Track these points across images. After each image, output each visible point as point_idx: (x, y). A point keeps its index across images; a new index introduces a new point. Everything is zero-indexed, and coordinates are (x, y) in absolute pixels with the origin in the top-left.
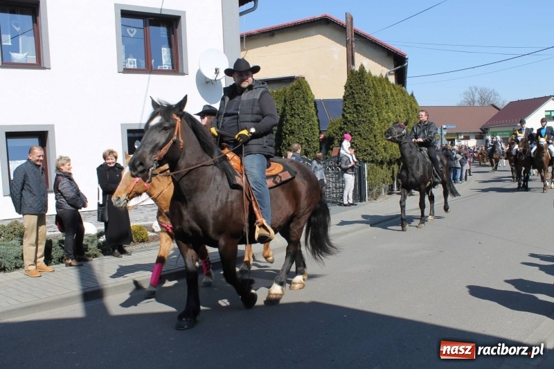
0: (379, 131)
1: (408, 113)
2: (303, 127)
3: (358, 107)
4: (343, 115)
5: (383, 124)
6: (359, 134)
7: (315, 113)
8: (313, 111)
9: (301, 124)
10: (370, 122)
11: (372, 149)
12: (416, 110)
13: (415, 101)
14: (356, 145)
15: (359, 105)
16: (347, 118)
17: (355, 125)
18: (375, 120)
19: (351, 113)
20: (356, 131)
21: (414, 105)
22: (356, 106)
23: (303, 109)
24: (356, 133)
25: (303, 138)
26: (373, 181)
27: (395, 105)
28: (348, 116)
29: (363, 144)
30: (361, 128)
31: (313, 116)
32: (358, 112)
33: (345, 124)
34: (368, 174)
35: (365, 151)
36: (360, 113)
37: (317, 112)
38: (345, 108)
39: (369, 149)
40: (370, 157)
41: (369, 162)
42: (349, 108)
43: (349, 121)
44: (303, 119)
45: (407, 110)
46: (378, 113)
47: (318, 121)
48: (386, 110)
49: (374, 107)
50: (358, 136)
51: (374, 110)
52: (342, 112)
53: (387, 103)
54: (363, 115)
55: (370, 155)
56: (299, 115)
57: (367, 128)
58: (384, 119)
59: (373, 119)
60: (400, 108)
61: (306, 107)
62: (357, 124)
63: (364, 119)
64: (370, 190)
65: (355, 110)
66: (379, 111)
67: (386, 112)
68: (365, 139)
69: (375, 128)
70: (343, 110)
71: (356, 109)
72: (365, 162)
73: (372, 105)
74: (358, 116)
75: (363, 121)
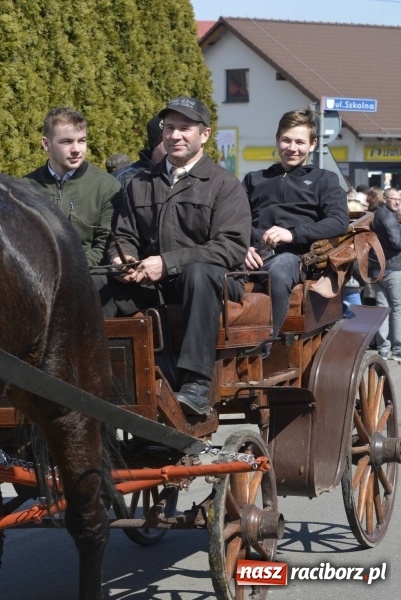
1: (123, 26)
12: (173, 15)
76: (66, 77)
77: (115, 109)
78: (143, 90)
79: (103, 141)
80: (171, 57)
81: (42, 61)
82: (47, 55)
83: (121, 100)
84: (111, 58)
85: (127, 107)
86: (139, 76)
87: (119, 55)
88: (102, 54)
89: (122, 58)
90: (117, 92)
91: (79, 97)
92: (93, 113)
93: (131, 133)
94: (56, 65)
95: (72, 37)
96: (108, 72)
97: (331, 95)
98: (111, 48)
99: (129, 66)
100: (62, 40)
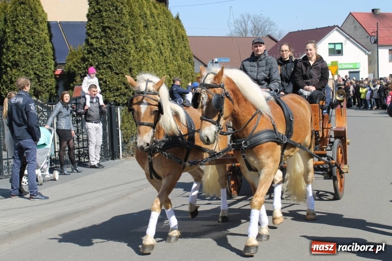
0: (136, 63)
1: (173, 41)
2: (32, 58)
3: (107, 30)
4: (87, 41)
5: (141, 54)
6: (110, 67)
7: (48, 38)
8: (45, 35)
9: (28, 53)
10: (124, 51)
11: (126, 88)
12: (183, 37)
13: (181, 26)
14: (105, 82)
15: (109, 28)
16: (92, 45)
17: (104, 55)
18: (131, 48)
19: (97, 38)
20: (104, 63)
21: (180, 30)
22: (104, 29)
23: (32, 31)
24: (105, 66)
25: (32, 72)
26: (129, 131)
27: (156, 29)
28: (93, 41)
29: (115, 81)
30: (112, 59)
31: (45, 42)
32: (107, 36)
33: (90, 52)
34: (123, 122)
35: (118, 90)
36: (110, 38)
37: (51, 37)
38: (90, 32)
39: (123, 87)
40: (124, 98)
41: (123, 105)
42: (95, 31)
43: (96, 49)
44: (31, 45)
45: (172, 36)
46: (134, 39)
47: (53, 49)
48: (144, 35)
49: (130, 31)
50: (108, 70)
51: (129, 35)
52: (85, 36)
53: (146, 26)
54: (115, 40)
55: (124, 95)
56: (25, 40)
57: (120, 59)
58: (142, 47)
59: (127, 47)
60: (162, 33)
61: (35, 29)
62: (106, 53)
63: (116, 47)
64: (124, 143)
65: (103, 34)
66: (135, 36)
67: (145, 38)
68: (117, 74)
69: (131, 58)
70: (88, 34)
71: (106, 33)
72: (118, 104)
73: (127, 27)
74: (107, 42)
75: (115, 49)
76: (162, 55)
77: (173, 64)
78: (179, 58)
79: (172, 73)
80: (184, 49)
81: (157, 52)
82: (158, 50)
83: (174, 61)
84: (171, 50)
85: (176, 63)
86: (177, 54)
87: (173, 49)
88: (169, 49)
89: (174, 49)
90: (173, 59)
91: (165, 61)
92: (169, 65)
93: (177, 70)
94: (161, 52)
95: (162, 44)
96: (171, 54)
97: (216, 57)
98: (171, 47)
99: (175, 52)
100: (161, 45)
